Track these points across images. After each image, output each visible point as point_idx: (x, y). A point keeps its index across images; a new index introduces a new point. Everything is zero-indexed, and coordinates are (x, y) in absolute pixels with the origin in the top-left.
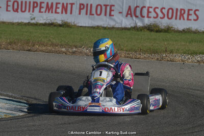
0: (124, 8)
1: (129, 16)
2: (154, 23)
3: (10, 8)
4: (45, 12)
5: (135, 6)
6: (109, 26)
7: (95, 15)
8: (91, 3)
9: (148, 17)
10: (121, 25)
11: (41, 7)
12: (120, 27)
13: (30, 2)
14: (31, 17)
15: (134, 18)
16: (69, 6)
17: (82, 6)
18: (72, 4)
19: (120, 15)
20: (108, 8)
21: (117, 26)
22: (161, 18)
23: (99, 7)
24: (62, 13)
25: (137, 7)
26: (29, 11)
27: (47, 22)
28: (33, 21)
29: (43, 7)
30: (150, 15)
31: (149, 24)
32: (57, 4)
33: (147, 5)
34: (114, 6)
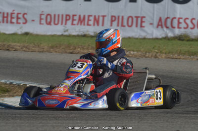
0: (155, 19)
1: (160, 27)
2: (184, 33)
3: (43, 21)
4: (78, 24)
5: (166, 17)
6: (140, 37)
7: (127, 27)
8: (123, 14)
9: (179, 28)
10: (152, 35)
11: (73, 20)
12: (151, 37)
13: (62, 15)
14: (64, 29)
15: (165, 29)
16: (101, 18)
17: (113, 19)
18: (104, 16)
19: (151, 26)
20: (139, 20)
21: (148, 37)
22: (192, 28)
23: (130, 19)
24: (94, 25)
25: (168, 18)
26: (62, 24)
27: (80, 34)
28: (66, 33)
29: (75, 20)
30: (181, 26)
31: (179, 34)
32: (89, 16)
33: (178, 16)
34: (144, 17)
